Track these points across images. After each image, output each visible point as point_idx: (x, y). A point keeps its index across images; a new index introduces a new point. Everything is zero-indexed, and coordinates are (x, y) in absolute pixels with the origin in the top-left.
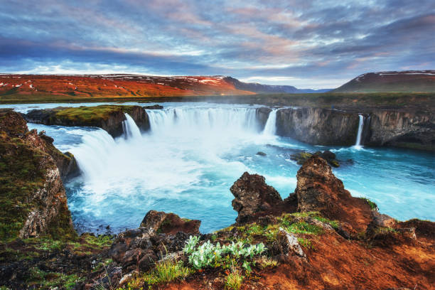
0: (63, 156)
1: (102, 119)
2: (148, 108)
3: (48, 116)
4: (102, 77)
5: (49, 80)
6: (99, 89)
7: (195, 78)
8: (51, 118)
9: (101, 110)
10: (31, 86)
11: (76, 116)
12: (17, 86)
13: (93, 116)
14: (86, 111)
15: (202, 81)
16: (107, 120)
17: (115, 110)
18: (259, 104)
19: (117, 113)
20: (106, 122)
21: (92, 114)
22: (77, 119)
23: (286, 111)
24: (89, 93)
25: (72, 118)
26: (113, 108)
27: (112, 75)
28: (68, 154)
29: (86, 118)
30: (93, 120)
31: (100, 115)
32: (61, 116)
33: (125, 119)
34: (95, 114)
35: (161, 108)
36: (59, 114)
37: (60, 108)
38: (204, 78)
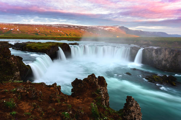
0: (26, 67)
1: (47, 49)
2: (71, 44)
3: (23, 46)
4: (52, 26)
5: (27, 27)
6: (50, 32)
7: (102, 27)
8: (24, 48)
9: (47, 45)
10: (18, 30)
11: (35, 47)
12: (12, 29)
13: (43, 48)
14: (40, 45)
15: (106, 29)
16: (49, 50)
17: (54, 45)
18: (135, 44)
19: (55, 46)
20: (49, 51)
21: (43, 46)
22: (35, 48)
23: (149, 50)
24: (45, 34)
25: (33, 48)
26: (53, 44)
27: (57, 25)
28: (28, 66)
29: (39, 48)
30: (42, 50)
31: (46, 47)
32: (28, 47)
33: (58, 49)
34: (44, 47)
35: (78, 44)
36: (28, 46)
37: (29, 42)
38: (107, 27)
